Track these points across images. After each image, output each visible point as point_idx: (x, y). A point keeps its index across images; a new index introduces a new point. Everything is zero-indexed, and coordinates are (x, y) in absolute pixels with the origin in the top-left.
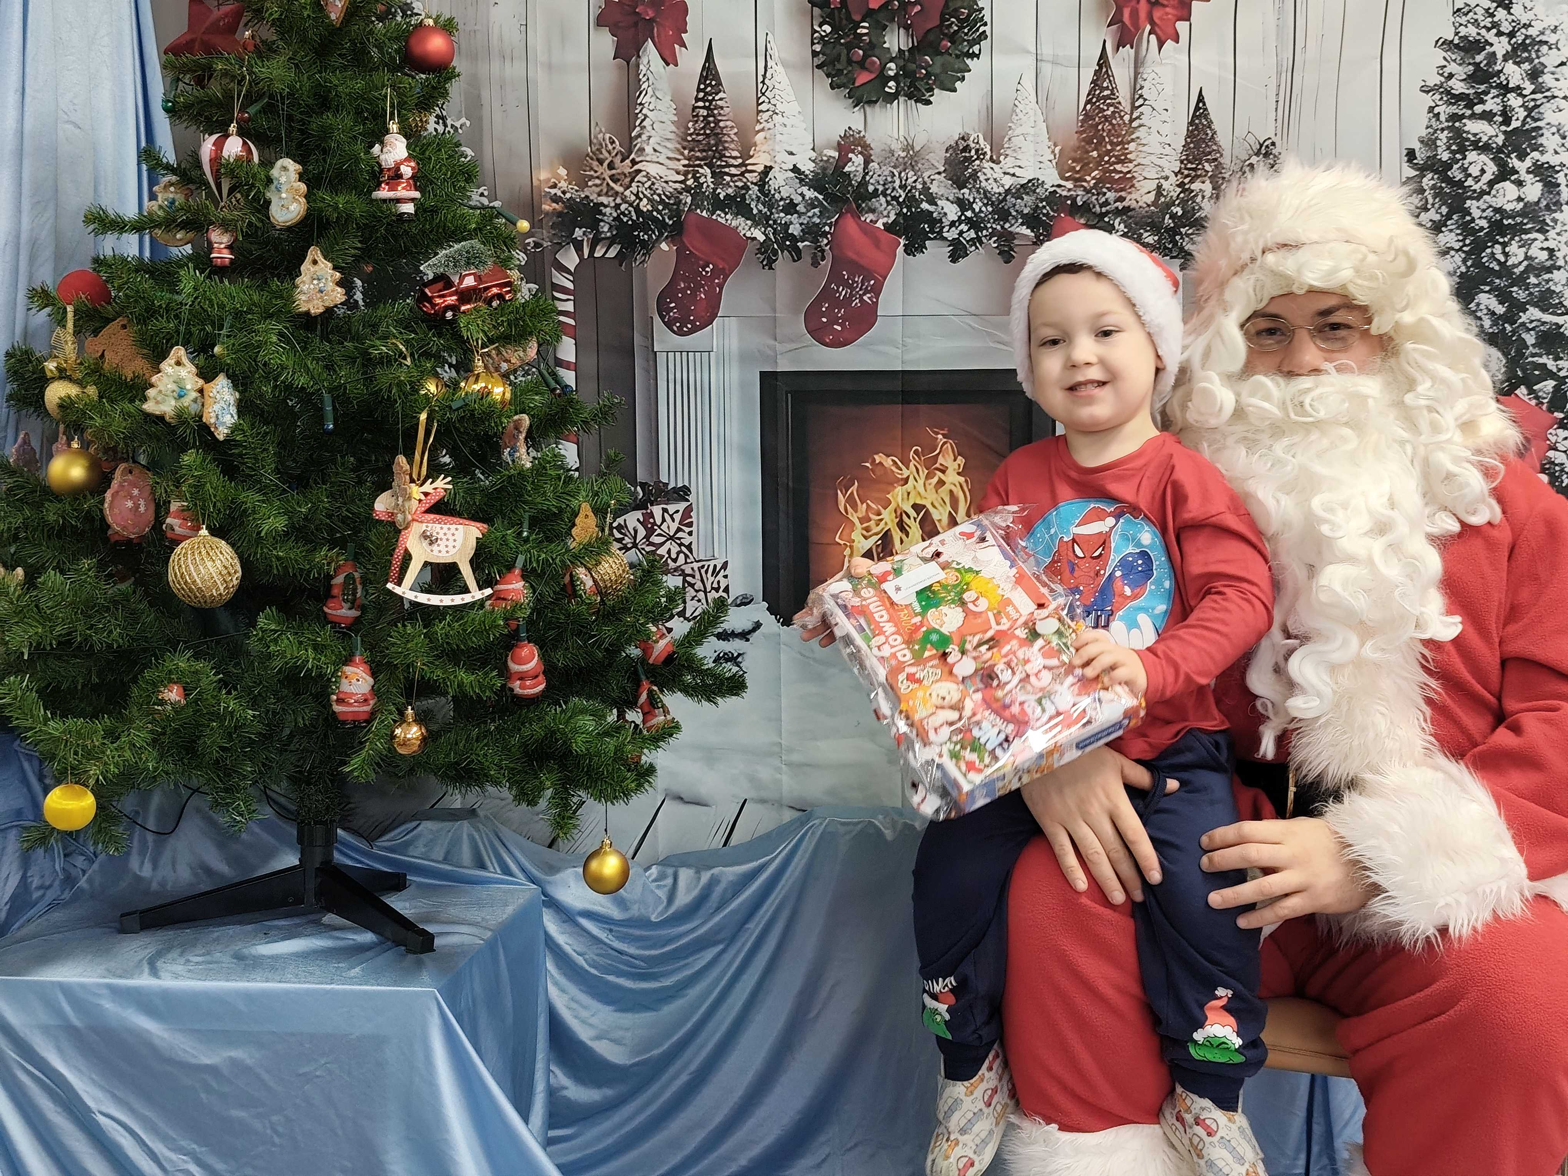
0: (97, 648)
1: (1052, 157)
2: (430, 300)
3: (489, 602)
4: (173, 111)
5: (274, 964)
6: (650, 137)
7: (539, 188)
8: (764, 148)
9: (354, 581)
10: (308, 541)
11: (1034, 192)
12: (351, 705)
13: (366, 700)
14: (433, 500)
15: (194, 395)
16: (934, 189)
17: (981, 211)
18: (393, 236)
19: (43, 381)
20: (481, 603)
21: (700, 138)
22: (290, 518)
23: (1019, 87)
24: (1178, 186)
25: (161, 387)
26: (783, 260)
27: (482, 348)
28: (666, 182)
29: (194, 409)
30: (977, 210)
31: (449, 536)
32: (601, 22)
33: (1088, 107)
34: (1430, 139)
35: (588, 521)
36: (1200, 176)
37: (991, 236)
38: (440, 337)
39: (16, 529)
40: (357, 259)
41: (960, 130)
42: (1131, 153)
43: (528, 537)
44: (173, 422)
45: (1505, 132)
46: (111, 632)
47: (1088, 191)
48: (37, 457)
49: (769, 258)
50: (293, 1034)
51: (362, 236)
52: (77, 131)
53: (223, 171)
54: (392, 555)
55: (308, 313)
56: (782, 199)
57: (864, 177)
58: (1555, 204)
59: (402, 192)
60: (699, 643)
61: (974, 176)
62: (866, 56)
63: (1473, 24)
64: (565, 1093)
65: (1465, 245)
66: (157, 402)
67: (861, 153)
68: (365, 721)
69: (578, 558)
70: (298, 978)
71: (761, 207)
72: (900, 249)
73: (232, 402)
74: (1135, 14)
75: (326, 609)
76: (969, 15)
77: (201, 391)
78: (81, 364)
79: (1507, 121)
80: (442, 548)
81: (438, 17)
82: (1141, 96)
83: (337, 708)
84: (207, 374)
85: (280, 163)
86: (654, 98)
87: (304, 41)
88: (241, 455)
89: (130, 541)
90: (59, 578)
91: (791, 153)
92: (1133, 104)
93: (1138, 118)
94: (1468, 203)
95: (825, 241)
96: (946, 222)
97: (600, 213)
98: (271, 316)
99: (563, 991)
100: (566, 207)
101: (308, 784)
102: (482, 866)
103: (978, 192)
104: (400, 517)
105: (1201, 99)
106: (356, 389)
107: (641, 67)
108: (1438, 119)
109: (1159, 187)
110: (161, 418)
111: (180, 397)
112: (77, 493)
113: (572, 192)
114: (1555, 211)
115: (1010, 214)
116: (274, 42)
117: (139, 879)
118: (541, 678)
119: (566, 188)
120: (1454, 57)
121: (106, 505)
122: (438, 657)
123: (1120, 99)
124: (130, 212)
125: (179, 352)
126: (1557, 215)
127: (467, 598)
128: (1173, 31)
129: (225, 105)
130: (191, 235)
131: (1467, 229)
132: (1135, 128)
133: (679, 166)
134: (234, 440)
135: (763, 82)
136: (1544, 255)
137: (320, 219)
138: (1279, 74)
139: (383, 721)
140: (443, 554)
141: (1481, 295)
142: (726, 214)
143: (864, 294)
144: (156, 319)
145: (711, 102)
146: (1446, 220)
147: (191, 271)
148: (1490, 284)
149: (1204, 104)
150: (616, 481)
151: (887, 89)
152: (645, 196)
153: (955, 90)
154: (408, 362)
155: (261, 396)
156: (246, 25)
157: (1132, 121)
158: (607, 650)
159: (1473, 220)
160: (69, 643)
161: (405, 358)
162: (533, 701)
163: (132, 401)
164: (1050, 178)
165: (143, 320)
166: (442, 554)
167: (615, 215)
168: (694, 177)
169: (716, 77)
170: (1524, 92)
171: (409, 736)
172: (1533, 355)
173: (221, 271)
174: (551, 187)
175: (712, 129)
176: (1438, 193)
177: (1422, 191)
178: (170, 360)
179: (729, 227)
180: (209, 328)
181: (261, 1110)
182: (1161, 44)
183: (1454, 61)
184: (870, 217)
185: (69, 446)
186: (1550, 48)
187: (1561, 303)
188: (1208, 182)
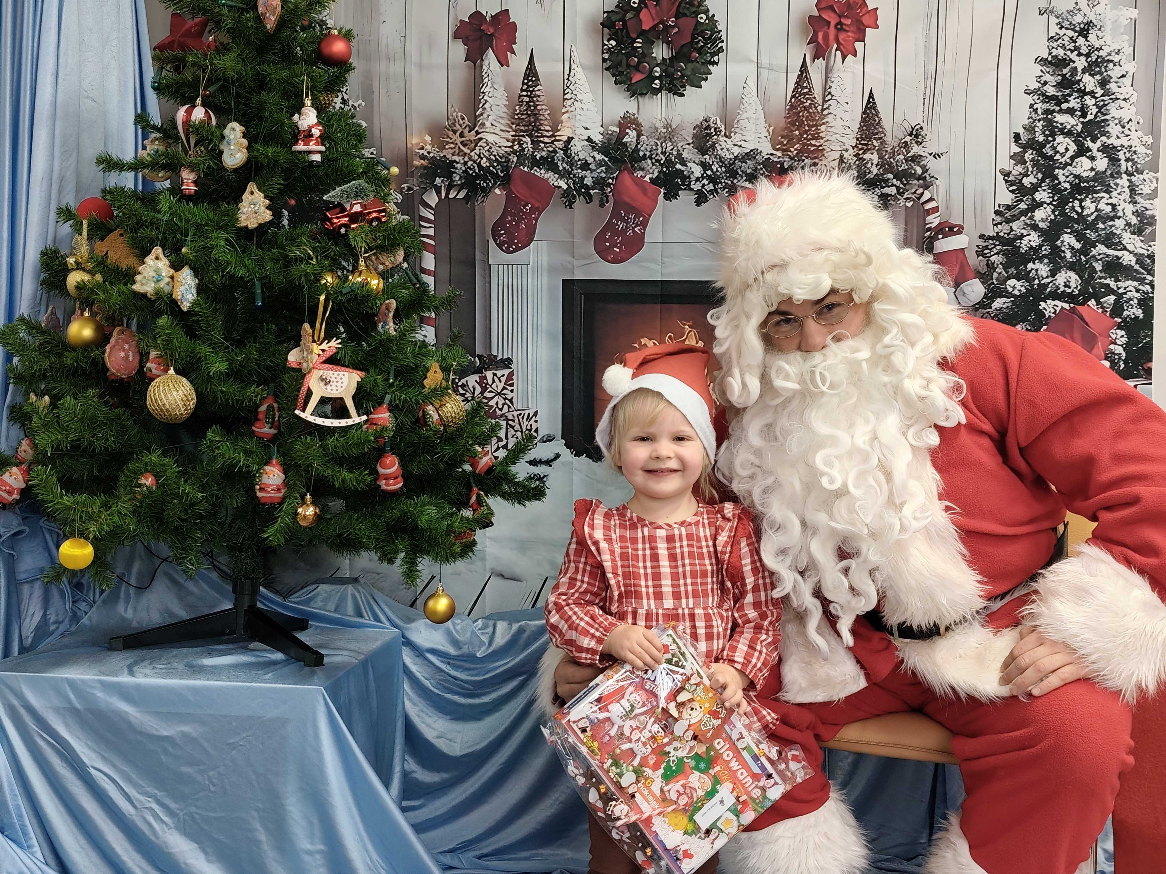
0: (98, 450)
1: (767, 134)
2: (330, 220)
3: (365, 426)
4: (158, 89)
5: (214, 672)
6: (489, 116)
7: (412, 148)
8: (568, 124)
9: (274, 410)
10: (242, 381)
11: (755, 158)
12: (269, 492)
13: (279, 489)
14: (328, 355)
15: (167, 280)
16: (685, 155)
17: (717, 171)
18: (307, 177)
19: (66, 271)
20: (359, 425)
21: (524, 117)
22: (230, 364)
23: (745, 85)
24: (854, 156)
25: (145, 274)
26: (579, 202)
27: (365, 253)
28: (500, 147)
29: (167, 289)
30: (715, 170)
31: (339, 379)
32: (457, 35)
33: (793, 100)
34: (1030, 127)
35: (436, 375)
36: (870, 149)
37: (724, 188)
38: (336, 246)
39: (45, 370)
40: (281, 192)
41: (704, 115)
42: (822, 132)
43: (393, 383)
44: (153, 298)
45: (1082, 123)
46: (107, 440)
47: (791, 158)
48: (61, 323)
49: (570, 201)
50: (225, 716)
51: (285, 176)
52: (93, 104)
53: (191, 130)
54: (299, 391)
55: (246, 227)
56: (579, 160)
57: (636, 146)
58: (1117, 173)
59: (312, 146)
60: (514, 463)
61: (713, 146)
62: (640, 62)
63: (1061, 47)
64: (414, 775)
65: (1054, 200)
66: (142, 284)
67: (635, 129)
68: (278, 504)
69: (428, 399)
70: (229, 679)
71: (565, 165)
72: (661, 196)
73: (193, 285)
74: (826, 36)
75: (253, 428)
76: (711, 35)
77: (172, 277)
78: (92, 258)
79: (1084, 115)
80: (334, 387)
81: (341, 29)
82: (830, 93)
83: (259, 494)
84: (176, 266)
85: (230, 125)
86: (492, 89)
87: (248, 43)
88: (197, 322)
89: (122, 380)
90: (73, 402)
91: (587, 129)
92: (824, 97)
93: (827, 108)
94: (1057, 171)
95: (609, 190)
96: (693, 178)
97: (454, 167)
98: (221, 228)
99: (415, 704)
100: (430, 163)
101: (241, 551)
102: (361, 616)
103: (716, 158)
104: (305, 365)
105: (871, 95)
106: (278, 280)
107: (484, 67)
108: (1036, 113)
109: (841, 156)
110: (144, 296)
111: (158, 281)
112: (86, 346)
113: (435, 153)
114: (1117, 178)
115: (738, 173)
116: (228, 44)
117: (124, 619)
118: (400, 479)
119: (430, 149)
120: (1048, 70)
121: (106, 355)
122: (328, 461)
123: (815, 95)
124: (128, 156)
125: (158, 250)
126: (1118, 181)
127: (350, 422)
128: (851, 49)
129: (194, 85)
130: (168, 174)
131: (1055, 189)
132: (825, 115)
133: (509, 136)
134: (194, 311)
135: (568, 79)
136: (1109, 209)
137: (257, 163)
138: (926, 80)
139: (290, 504)
140: (334, 391)
141: (1065, 235)
142: (541, 169)
143: (636, 227)
144: (144, 230)
145: (531, 92)
146: (1041, 183)
147: (168, 197)
148: (1071, 227)
149: (873, 99)
150: (458, 350)
151: (654, 85)
152: (485, 156)
153: (701, 87)
154: (314, 262)
155: (213, 282)
156: (210, 32)
157: (823, 110)
158: (447, 463)
159: (1060, 183)
160: (79, 446)
161: (312, 259)
162: (394, 494)
163: (125, 284)
164: (766, 148)
165: (134, 230)
166: (332, 391)
167: (464, 169)
168: (519, 143)
169: (536, 75)
170: (1097, 95)
171: (307, 513)
172: (1101, 278)
173: (189, 198)
174: (420, 149)
175: (532, 111)
176: (1036, 164)
177: (1025, 162)
178: (152, 256)
179: (542, 179)
180: (179, 236)
181: (201, 767)
182: (844, 58)
183: (1048, 72)
184: (640, 173)
185: (82, 314)
186: (1115, 65)
187: (1120, 242)
188: (875, 153)
